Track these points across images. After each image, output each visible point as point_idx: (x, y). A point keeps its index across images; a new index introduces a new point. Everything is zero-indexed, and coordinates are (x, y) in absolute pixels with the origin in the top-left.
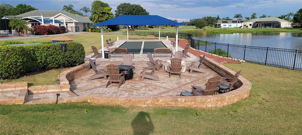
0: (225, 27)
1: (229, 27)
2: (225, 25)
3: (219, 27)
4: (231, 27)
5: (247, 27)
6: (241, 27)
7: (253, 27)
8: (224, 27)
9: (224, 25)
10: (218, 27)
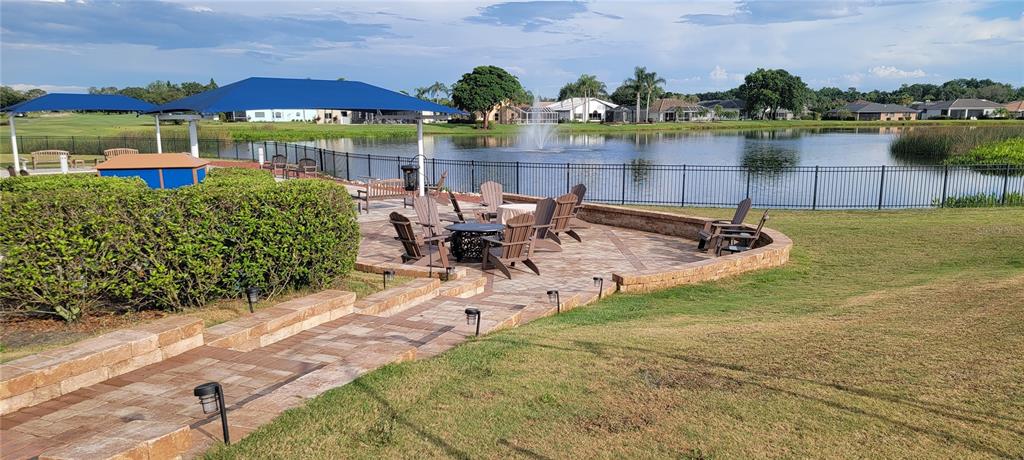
0: (263, 119)
1: (276, 120)
2: (263, 115)
3: (241, 120)
4: (280, 120)
5: (335, 119)
6: (319, 119)
7: (353, 122)
8: (258, 119)
9: (257, 115)
10: (237, 120)
